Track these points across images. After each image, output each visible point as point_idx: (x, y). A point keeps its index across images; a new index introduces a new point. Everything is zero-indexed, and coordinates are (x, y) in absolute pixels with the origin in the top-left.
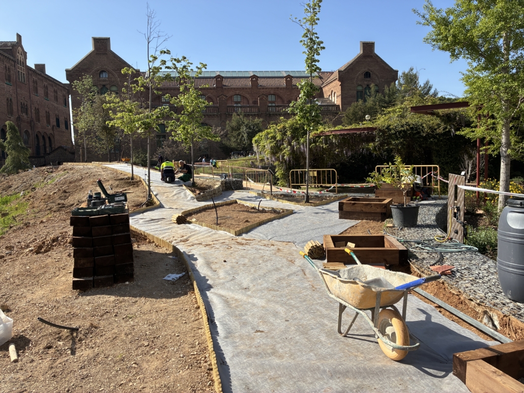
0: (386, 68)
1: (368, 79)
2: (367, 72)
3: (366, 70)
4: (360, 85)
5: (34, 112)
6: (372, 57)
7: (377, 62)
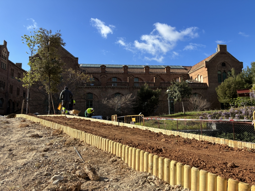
0: (235, 60)
1: (224, 67)
2: (223, 63)
3: (223, 61)
4: (220, 71)
5: (9, 87)
6: (226, 53)
7: (229, 57)
